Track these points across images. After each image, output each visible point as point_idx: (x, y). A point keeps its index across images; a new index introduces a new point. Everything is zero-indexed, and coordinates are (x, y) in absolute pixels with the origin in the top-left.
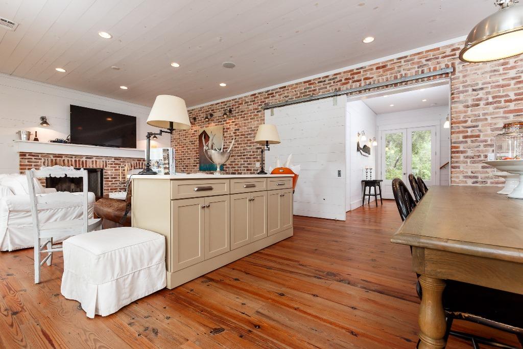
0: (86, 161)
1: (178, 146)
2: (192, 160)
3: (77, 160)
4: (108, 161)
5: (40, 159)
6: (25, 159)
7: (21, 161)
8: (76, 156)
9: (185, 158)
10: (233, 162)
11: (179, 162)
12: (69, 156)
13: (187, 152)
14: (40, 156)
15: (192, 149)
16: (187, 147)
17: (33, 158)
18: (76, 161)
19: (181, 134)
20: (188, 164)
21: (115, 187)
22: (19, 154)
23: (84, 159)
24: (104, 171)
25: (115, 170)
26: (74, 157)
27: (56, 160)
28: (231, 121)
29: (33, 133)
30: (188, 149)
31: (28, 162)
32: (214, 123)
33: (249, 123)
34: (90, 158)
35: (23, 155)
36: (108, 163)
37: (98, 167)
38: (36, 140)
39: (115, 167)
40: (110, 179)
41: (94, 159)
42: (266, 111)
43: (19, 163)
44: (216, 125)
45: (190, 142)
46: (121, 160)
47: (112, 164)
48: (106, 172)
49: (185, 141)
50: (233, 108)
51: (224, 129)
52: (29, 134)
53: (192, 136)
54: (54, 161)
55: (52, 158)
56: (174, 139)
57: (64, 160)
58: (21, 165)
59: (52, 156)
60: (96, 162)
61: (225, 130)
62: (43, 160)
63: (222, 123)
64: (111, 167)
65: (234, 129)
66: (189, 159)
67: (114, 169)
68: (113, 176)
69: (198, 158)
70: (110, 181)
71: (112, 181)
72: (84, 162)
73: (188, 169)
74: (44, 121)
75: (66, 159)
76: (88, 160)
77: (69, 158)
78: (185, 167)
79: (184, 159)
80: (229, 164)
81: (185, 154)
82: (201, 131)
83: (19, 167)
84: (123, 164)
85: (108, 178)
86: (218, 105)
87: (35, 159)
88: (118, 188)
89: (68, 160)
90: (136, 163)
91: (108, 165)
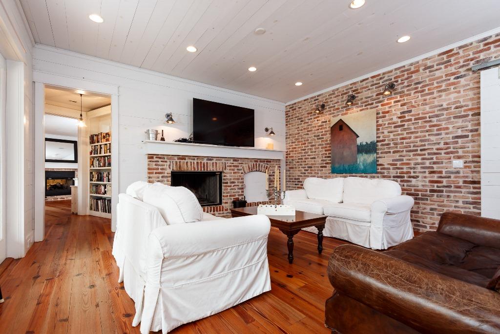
0: (207, 163)
1: (296, 143)
2: (319, 161)
3: (199, 161)
4: (227, 162)
5: (166, 162)
6: (153, 161)
7: (149, 165)
8: (198, 157)
9: (307, 157)
10: (397, 160)
11: (298, 162)
12: (192, 158)
13: (311, 149)
14: (166, 158)
15: (319, 145)
16: (310, 143)
17: (160, 160)
18: (197, 163)
19: (300, 128)
20: (312, 164)
21: (234, 193)
22: (147, 157)
23: (205, 161)
24: (223, 174)
25: (234, 173)
26: (196, 158)
27: (180, 162)
28: (392, 101)
29: (160, 132)
30: (312, 146)
31: (156, 165)
32: (358, 107)
33: (435, 98)
34: (211, 160)
35: (151, 157)
36: (227, 165)
37: (218, 170)
38: (163, 139)
39: (233, 170)
40: (229, 184)
41: (214, 161)
42: (482, 73)
43: (147, 167)
44: (361, 110)
45: (314, 136)
46: (240, 162)
47: (230, 166)
48: (225, 176)
49: (307, 136)
50: (397, 81)
51: (378, 114)
52: (157, 134)
53: (318, 129)
54: (178, 163)
55: (177, 160)
56: (290, 135)
57: (187, 162)
58: (149, 169)
59: (176, 158)
60: (216, 163)
61: (381, 115)
62: (168, 163)
63: (375, 105)
64: (230, 170)
65: (399, 113)
66: (314, 158)
67: (232, 172)
68: (232, 181)
69: (328, 157)
70: (229, 186)
71: (230, 186)
72: (206, 165)
73: (311, 170)
74: (169, 118)
75: (189, 161)
76: (209, 162)
77: (192, 159)
78: (307, 168)
79: (306, 159)
80: (388, 164)
81: (307, 153)
82: (335, 121)
83: (147, 171)
84: (241, 166)
85: (227, 183)
86: (364, 83)
87: (162, 161)
88: (237, 194)
89: (191, 162)
90: (254, 164)
91: (227, 168)
